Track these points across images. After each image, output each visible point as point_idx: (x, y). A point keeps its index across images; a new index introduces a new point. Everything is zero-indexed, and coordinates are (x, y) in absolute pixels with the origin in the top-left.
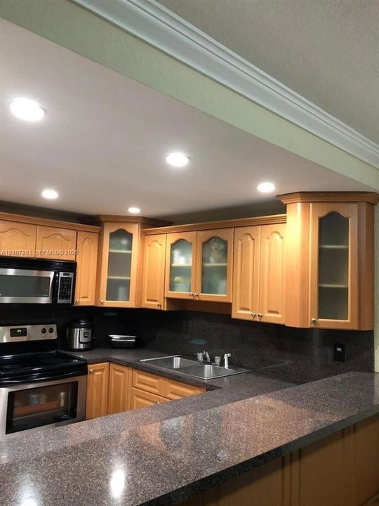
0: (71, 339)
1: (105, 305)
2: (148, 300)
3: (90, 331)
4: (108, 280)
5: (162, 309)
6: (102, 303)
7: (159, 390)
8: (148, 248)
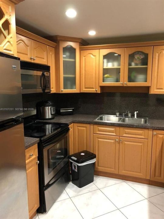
0: (44, 113)
1: (63, 92)
2: (85, 88)
3: (55, 107)
4: (64, 77)
5: (98, 92)
6: (62, 91)
7: (116, 134)
8: (84, 58)
